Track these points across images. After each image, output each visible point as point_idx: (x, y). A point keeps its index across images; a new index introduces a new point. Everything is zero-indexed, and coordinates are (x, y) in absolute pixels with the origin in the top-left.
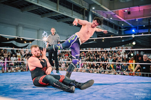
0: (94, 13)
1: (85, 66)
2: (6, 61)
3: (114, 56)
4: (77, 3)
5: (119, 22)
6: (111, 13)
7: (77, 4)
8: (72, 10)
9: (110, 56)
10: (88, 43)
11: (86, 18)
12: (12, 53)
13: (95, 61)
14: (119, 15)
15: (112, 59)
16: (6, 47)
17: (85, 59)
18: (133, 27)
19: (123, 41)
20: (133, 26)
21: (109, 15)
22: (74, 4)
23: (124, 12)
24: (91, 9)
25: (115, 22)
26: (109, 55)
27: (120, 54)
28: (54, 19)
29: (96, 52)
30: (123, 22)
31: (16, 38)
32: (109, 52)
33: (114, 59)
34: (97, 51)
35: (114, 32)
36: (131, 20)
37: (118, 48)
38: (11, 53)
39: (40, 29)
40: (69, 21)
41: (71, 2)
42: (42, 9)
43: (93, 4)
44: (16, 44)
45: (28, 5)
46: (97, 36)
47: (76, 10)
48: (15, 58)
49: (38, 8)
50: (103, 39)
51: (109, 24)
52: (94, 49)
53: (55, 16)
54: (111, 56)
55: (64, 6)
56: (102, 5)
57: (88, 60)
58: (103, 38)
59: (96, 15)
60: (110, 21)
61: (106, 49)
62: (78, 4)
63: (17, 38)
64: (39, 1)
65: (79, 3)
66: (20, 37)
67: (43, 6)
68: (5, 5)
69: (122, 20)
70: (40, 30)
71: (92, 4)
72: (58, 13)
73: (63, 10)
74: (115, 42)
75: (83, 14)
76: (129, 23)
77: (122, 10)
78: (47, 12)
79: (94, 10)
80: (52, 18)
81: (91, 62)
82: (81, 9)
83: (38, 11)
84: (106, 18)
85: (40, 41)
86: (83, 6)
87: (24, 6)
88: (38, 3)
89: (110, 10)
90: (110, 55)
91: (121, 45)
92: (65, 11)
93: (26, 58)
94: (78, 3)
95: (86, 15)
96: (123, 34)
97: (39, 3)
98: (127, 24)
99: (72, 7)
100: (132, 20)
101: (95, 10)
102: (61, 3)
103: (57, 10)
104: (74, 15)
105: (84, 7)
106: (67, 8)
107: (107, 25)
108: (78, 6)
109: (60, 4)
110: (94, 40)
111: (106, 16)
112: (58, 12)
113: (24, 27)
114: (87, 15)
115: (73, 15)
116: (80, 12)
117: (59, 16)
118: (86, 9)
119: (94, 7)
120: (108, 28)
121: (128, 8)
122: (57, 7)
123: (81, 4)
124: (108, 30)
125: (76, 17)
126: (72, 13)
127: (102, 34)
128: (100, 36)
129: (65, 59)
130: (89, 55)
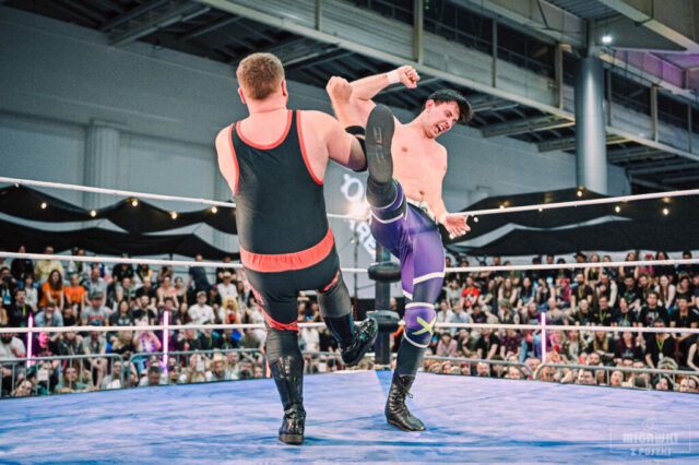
0: (613, 65)
1: (573, 347)
2: (166, 327)
4: (517, 17)
7: (511, 21)
8: (490, 52)
10: (582, 224)
11: (567, 92)
12: (193, 284)
13: (625, 322)
16: (167, 256)
17: (568, 312)
21: (694, 70)
22: (501, 20)
24: (593, 43)
28: (402, 107)
29: (629, 271)
31: (214, 210)
34: (632, 268)
38: (190, 283)
40: (477, 113)
41: (485, 13)
42: (338, 57)
43: (607, 18)
44: (214, 241)
45: (271, 40)
46: (629, 189)
47: (512, 53)
48: (208, 310)
49: (316, 55)
50: (667, 200)
51: (693, 121)
53: (404, 92)
55: (449, 36)
56: (653, 22)
57: (585, 315)
58: (666, 195)
59: (621, 73)
62: (522, 20)
63: (219, 208)
64: (321, 18)
65: (530, 18)
66: (230, 202)
67: (345, 44)
68: (158, 47)
71: (597, 20)
73: (447, 58)
75: (552, 75)
79: (609, 49)
82: (543, 45)
83: (318, 67)
84: (675, 90)
85: (332, 219)
86: (548, 28)
87: (244, 44)
88: (317, 28)
92: (457, 63)
94: (524, 16)
95: (565, 76)
97: (321, 27)
99: (491, 41)
101: (619, 49)
102: (433, 21)
103: (415, 61)
104: (501, 78)
105: (557, 35)
106: (468, 46)
107: (685, 127)
108: (524, 30)
109: (429, 27)
110: (618, 209)
111: (677, 78)
114: (574, 76)
115: (498, 81)
116: (536, 62)
117: (423, 88)
118: (567, 47)
119: (607, 34)
120: (691, 144)
122: (414, 44)
123: (537, 21)
124: (690, 152)
125: (516, 88)
126: (494, 73)
127: (658, 173)
128: (647, 184)
129: (465, 315)
130: (588, 291)
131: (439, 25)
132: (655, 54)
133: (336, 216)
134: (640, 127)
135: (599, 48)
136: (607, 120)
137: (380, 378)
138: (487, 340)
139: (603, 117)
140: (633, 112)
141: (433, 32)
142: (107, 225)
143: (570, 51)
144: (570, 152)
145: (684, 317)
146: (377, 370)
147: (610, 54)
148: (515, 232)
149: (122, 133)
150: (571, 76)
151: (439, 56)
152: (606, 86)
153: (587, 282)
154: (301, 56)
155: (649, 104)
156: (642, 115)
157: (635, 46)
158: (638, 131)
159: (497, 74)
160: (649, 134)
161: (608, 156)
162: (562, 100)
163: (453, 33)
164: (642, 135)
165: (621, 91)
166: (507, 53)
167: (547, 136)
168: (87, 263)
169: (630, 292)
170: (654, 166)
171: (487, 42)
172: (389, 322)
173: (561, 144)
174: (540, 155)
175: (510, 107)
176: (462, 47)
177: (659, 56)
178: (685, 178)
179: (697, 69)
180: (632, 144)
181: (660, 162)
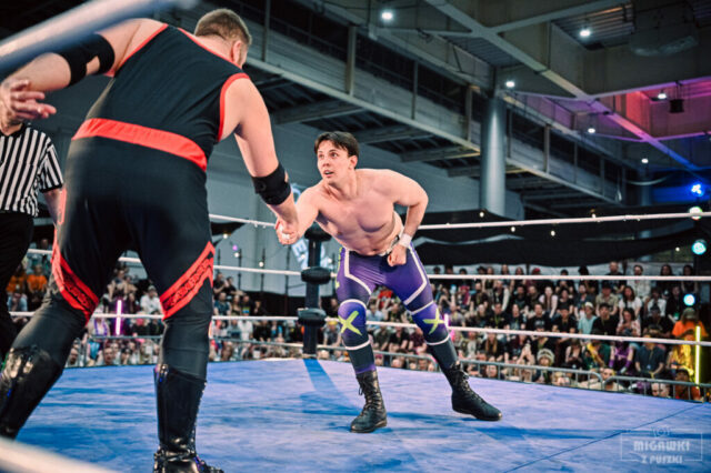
0: (514, 106)
1: (471, 345)
2: (119, 315)
3: (602, 306)
4: (436, 61)
5: (625, 146)
6: (589, 105)
7: (433, 65)
8: (411, 90)
10: (482, 241)
11: (475, 126)
14: (628, 115)
15: (594, 318)
17: (467, 315)
18: (696, 172)
19: (645, 235)
20: (693, 167)
21: (581, 114)
22: (422, 63)
23: (652, 103)
24: (498, 86)
25: (607, 149)
26: (580, 298)
27: (633, 298)
29: (518, 283)
30: (647, 149)
32: (577, 286)
33: (599, 318)
34: (521, 280)
35: (601, 193)
36: (685, 139)
37: (620, 265)
40: (398, 141)
41: (409, 56)
42: (281, 86)
43: (510, 66)
46: (522, 213)
47: (430, 91)
50: (555, 225)
51: (578, 157)
52: (512, 268)
53: (335, 119)
54: (588, 304)
55: (377, 73)
56: (549, 72)
57: (482, 319)
59: (521, 113)
60: (587, 141)
62: (440, 63)
64: (267, 51)
65: (447, 62)
67: (287, 75)
69: (640, 138)
71: (503, 67)
72: (352, 105)
73: (374, 92)
74: (610, 239)
75: (462, 112)
76: (676, 151)
77: (643, 92)
78: (302, 102)
79: (511, 92)
80: (321, 128)
81: (496, 330)
82: (456, 85)
84: (565, 130)
86: (461, 72)
88: (263, 60)
89: (589, 91)
90: (583, 299)
91: (636, 257)
92: (384, 98)
94: (442, 60)
95: (473, 113)
96: (645, 203)
97: (267, 59)
98: (667, 156)
99: (412, 78)
100: (690, 139)
101: (521, 93)
102: (363, 59)
103: (347, 92)
104: (420, 112)
105: (469, 78)
106: (392, 83)
107: (572, 163)
108: (441, 72)
109: (360, 64)
110: (513, 229)
111: (567, 121)
112: (349, 98)
114: (482, 115)
115: (417, 115)
116: (450, 100)
117: (353, 116)
118: (476, 89)
119: (510, 79)
120: (576, 177)
121: (674, 84)
122: (347, 79)
123: (452, 65)
124: (575, 183)
125: (432, 122)
126: (413, 107)
127: (549, 200)
128: (538, 208)
129: (378, 314)
130: (485, 298)
131: (370, 63)
132: (550, 99)
134: (535, 161)
135: (502, 91)
136: (507, 152)
137: (307, 365)
138: (398, 335)
139: (504, 150)
140: (530, 147)
141: (364, 69)
143: (479, 92)
144: (475, 178)
145: (565, 323)
146: (305, 359)
147: (512, 97)
148: (426, 244)
150: (479, 113)
151: (368, 90)
152: (508, 123)
153: (484, 290)
155: (543, 140)
156: (537, 150)
157: (533, 91)
158: (533, 164)
159: (417, 106)
160: (542, 166)
161: (506, 183)
162: (470, 133)
163: (381, 71)
164: (535, 167)
165: (521, 130)
166: (426, 91)
167: (456, 163)
169: (520, 301)
170: (545, 194)
171: (408, 79)
172: (317, 318)
173: (466, 171)
174: (450, 180)
175: (426, 137)
176: (388, 83)
177: (554, 101)
178: (570, 206)
179: (585, 114)
180: (527, 175)
181: (549, 191)
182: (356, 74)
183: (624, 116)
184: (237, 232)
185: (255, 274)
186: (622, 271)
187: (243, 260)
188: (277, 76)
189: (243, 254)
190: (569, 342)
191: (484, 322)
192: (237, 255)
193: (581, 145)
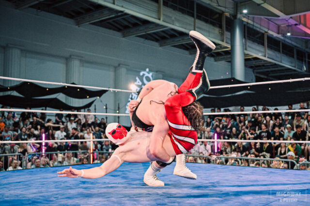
0: (248, 23)
2: (44, 141)
5: (307, 42)
6: (287, 21)
7: (204, 3)
8: (193, 16)
9: (286, 125)
10: (233, 94)
11: (227, 34)
14: (308, 25)
15: (293, 132)
16: (44, 108)
21: (283, 26)
22: (198, 2)
24: (239, 13)
25: (298, 44)
26: (285, 122)
28: (153, 40)
29: (254, 115)
32: (283, 116)
33: (296, 132)
35: (295, 67)
37: (305, 104)
39: (119, 65)
40: (187, 44)
42: (124, 17)
44: (66, 101)
45: (93, 8)
46: (254, 79)
49: (113, 16)
51: (282, 49)
53: (154, 33)
54: (289, 126)
55: (174, 8)
56: (265, 4)
59: (251, 27)
60: (287, 40)
61: (278, 107)
62: (208, 2)
63: (68, 86)
65: (211, 1)
66: (73, 84)
67: (127, 11)
68: (39, 11)
70: (121, 66)
71: (241, 3)
72: (162, 26)
73: (173, 18)
74: (300, 91)
75: (220, 27)
78: (135, 25)
79: (246, 16)
80: (146, 39)
82: (217, 13)
83: (114, 21)
84: (275, 35)
85: (121, 92)
86: (219, 6)
87: (80, 10)
88: (114, 3)
89: (287, 14)
90: (287, 123)
92: (178, 21)
93: (88, 133)
95: (226, 28)
97: (116, 3)
99: (193, 10)
101: (250, 16)
102: (167, 1)
103: (159, 19)
104: (198, 28)
105: (223, 9)
106: (183, 13)
107: (279, 51)
108: (208, 6)
109: (165, 4)
110: (249, 88)
111: (276, 30)
112: (161, 22)
113: (84, 61)
114: (231, 28)
115: (196, 29)
116: (214, 21)
117: (163, 31)
118: (227, 14)
119: (245, 9)
120: (281, 59)
122: (159, 12)
123: (214, 2)
124: (281, 62)
127: (268, 71)
128: (262, 76)
131: (170, 3)
132: (266, 18)
133: (123, 91)
134: (259, 51)
135: (241, 15)
136: (245, 47)
139: (243, 46)
140: (256, 44)
141: (167, 6)
142: (15, 93)
143: (229, 16)
144: (229, 62)
145: (277, 136)
147: (246, 18)
148: (204, 97)
149: (22, 50)
150: (229, 28)
151: (171, 17)
152: (245, 32)
154: (106, 16)
155: (263, 40)
156: (260, 45)
157: (257, 15)
158: (259, 53)
159: (196, 26)
160: (263, 54)
161: (245, 64)
162: (225, 38)
163: (176, 7)
164: (260, 54)
165: (252, 35)
166: (200, 17)
167: (218, 54)
168: (7, 112)
170: (266, 69)
171: (191, 11)
173: (224, 58)
174: (215, 63)
176: (180, 13)
177: (268, 19)
178: (278, 74)
179: (285, 25)
180: (256, 59)
181: (268, 67)
182: (163, 9)
183: (305, 25)
184: (104, 95)
185: (115, 116)
186: (307, 107)
187: (108, 110)
188: (122, 12)
189: (108, 107)
190: (279, 145)
191: (236, 137)
192: (105, 107)
193: (283, 42)
